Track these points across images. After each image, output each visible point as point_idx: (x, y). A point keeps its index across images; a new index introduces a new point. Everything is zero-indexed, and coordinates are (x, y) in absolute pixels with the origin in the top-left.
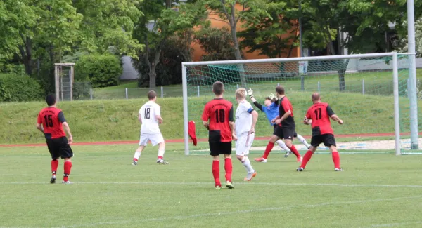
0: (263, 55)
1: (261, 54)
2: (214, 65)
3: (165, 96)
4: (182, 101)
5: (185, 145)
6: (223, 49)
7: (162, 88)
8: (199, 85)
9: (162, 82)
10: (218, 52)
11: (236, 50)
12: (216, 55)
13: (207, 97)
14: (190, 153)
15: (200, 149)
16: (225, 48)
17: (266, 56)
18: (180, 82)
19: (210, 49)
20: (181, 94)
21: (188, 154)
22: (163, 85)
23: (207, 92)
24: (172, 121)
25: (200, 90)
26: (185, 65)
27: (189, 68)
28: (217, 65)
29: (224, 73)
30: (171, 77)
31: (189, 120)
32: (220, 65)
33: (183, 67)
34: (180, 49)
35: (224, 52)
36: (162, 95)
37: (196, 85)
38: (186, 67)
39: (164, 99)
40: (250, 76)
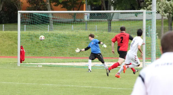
0: (63, 8)
1: (62, 7)
2: (37, 13)
3: (5, 30)
4: (17, 33)
5: (17, 60)
6: (40, 4)
7: (3, 25)
8: (26, 24)
9: (3, 22)
10: (37, 5)
11: (48, 5)
12: (35, 7)
13: (30, 32)
14: (21, 65)
15: (26, 63)
16: (41, 3)
17: (65, 9)
18: (16, 22)
19: (32, 3)
20: (16, 29)
21: (19, 65)
22: (4, 23)
23: (30, 29)
24: (9, 45)
25: (26, 27)
26: (20, 13)
27: (22, 14)
28: (39, 13)
29: (43, 18)
30: (8, 18)
31: (21, 44)
32: (40, 13)
33: (18, 13)
34: (14, 2)
35: (41, 5)
36: (3, 29)
37: (24, 24)
38: (20, 14)
39: (5, 32)
40: (56, 20)
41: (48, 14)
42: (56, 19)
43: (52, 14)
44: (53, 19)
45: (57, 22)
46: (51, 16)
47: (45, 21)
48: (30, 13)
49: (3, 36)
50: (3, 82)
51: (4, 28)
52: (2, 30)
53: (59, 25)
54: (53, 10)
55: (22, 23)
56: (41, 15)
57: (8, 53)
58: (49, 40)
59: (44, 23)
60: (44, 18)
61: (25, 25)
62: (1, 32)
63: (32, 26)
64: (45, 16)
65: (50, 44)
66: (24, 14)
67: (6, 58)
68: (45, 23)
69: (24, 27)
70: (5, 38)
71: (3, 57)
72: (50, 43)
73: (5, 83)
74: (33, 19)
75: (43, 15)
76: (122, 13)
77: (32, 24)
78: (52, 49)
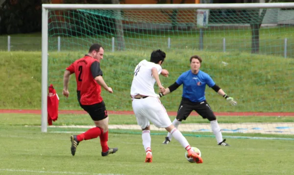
2: (86, 9)
3: (13, 49)
4: (40, 57)
5: (41, 118)
7: (9, 37)
8: (61, 36)
9: (9, 29)
13: (72, 53)
14: (49, 130)
15: (61, 125)
18: (38, 30)
20: (39, 47)
21: (45, 131)
22: (10, 34)
23: (71, 46)
24: (22, 83)
25: (62, 43)
26: (46, 9)
27: (52, 12)
28: (90, 9)
29: (100, 22)
30: (21, 22)
31: (49, 82)
32: (95, 10)
33: (44, 10)
36: (9, 47)
37: (57, 36)
38: (47, 11)
39: (12, 53)
40: (130, 26)
41: (112, 11)
42: (131, 23)
43: (123, 11)
44: (124, 22)
45: (132, 30)
46: (119, 17)
47: (105, 28)
48: (71, 10)
49: (7, 63)
50: (7, 170)
51: (11, 45)
52: (5, 49)
53: (137, 36)
54: (125, 3)
55: (51, 32)
56: (96, 14)
57: (19, 103)
58: (116, 73)
59: (102, 33)
60: (103, 22)
61: (59, 38)
62: (4, 52)
63: (75, 40)
64: (104, 16)
65: (116, 81)
66: (57, 11)
67: (15, 115)
68: (106, 34)
69: (57, 42)
70: (13, 68)
71: (7, 110)
72: (117, 78)
73: (11, 170)
74: (77, 23)
75: (100, 15)
76: (283, 9)
77: (74, 34)
78: (121, 93)
